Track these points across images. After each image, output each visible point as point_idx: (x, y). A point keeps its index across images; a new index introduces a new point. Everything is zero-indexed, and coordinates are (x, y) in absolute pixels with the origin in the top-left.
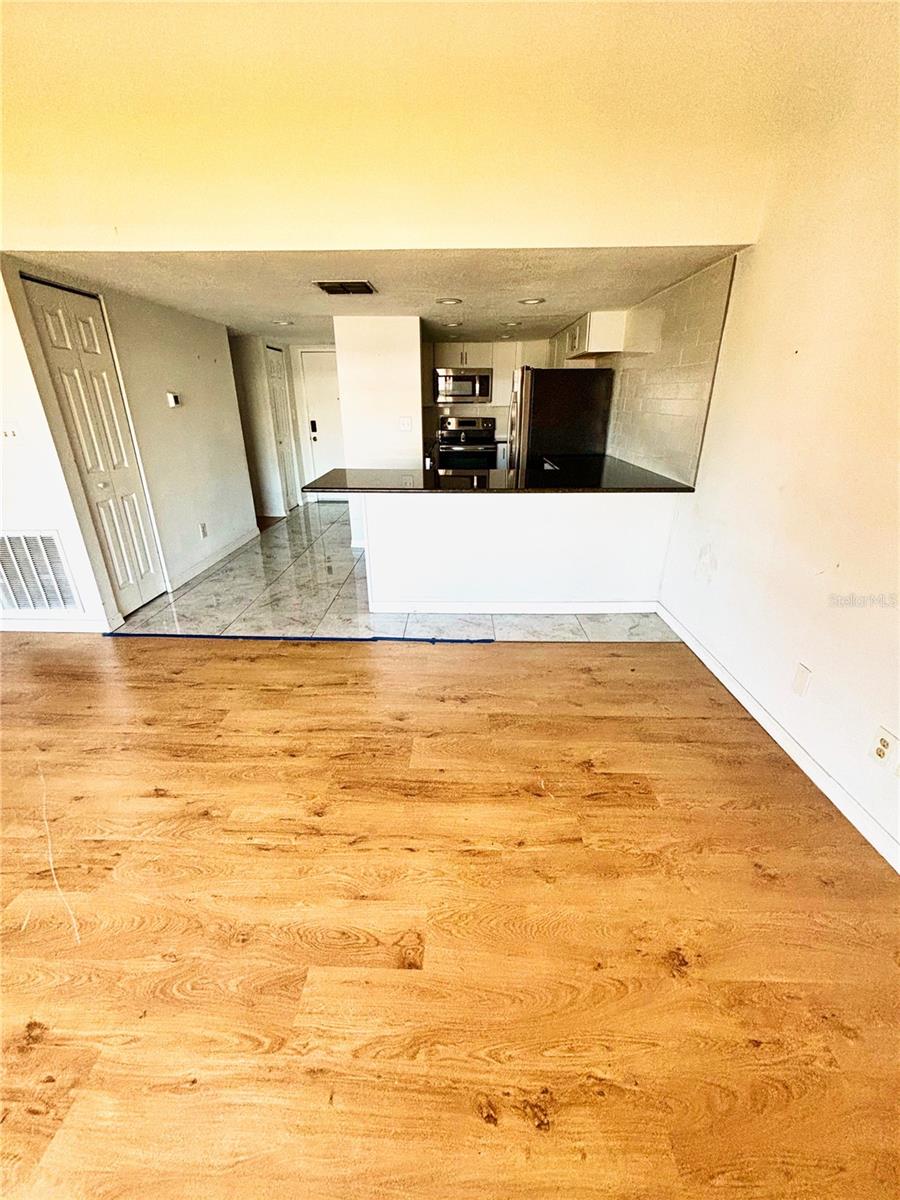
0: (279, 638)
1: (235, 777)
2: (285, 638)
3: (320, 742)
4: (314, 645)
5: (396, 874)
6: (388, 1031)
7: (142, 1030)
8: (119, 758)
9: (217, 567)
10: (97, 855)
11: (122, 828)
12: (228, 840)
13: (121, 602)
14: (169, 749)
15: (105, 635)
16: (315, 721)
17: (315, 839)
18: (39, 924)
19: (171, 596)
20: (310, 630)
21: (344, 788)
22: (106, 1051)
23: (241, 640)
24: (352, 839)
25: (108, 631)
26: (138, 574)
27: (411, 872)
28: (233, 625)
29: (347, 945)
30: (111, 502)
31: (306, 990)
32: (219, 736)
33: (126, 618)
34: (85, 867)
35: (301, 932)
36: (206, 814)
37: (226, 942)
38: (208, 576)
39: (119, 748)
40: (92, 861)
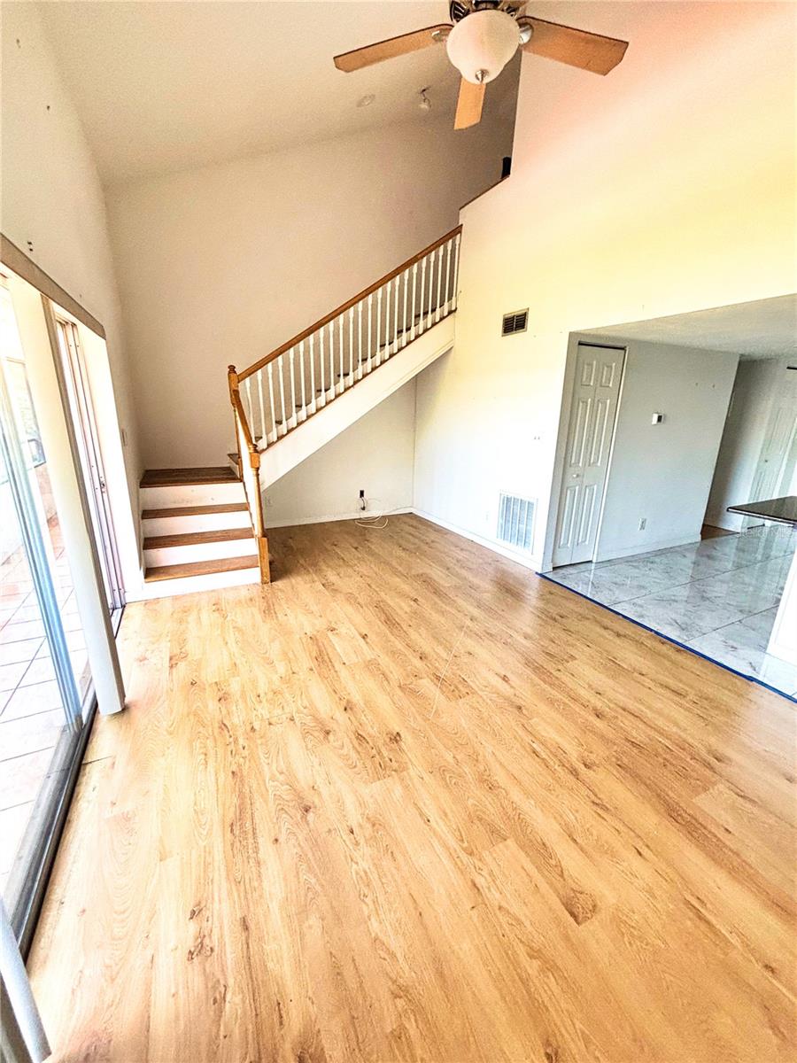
0: (651, 630)
1: (551, 702)
2: (656, 633)
3: (627, 723)
4: (678, 651)
5: (612, 854)
6: (527, 923)
7: (427, 777)
8: (500, 646)
9: (642, 557)
10: (460, 687)
11: (478, 683)
12: (521, 732)
13: (555, 557)
14: (526, 659)
15: (537, 573)
16: (633, 705)
17: (572, 777)
18: (423, 697)
19: (593, 565)
20: (685, 638)
21: (619, 765)
22: (411, 772)
23: (621, 617)
24: (597, 801)
25: (540, 572)
26: (576, 540)
27: (625, 864)
28: (622, 604)
29: (541, 852)
30: (577, 488)
31: (501, 845)
32: (559, 670)
33: (554, 568)
34: (452, 688)
35: (521, 816)
36: (520, 708)
37: (482, 781)
38: (629, 560)
39: (502, 641)
40: (457, 687)
